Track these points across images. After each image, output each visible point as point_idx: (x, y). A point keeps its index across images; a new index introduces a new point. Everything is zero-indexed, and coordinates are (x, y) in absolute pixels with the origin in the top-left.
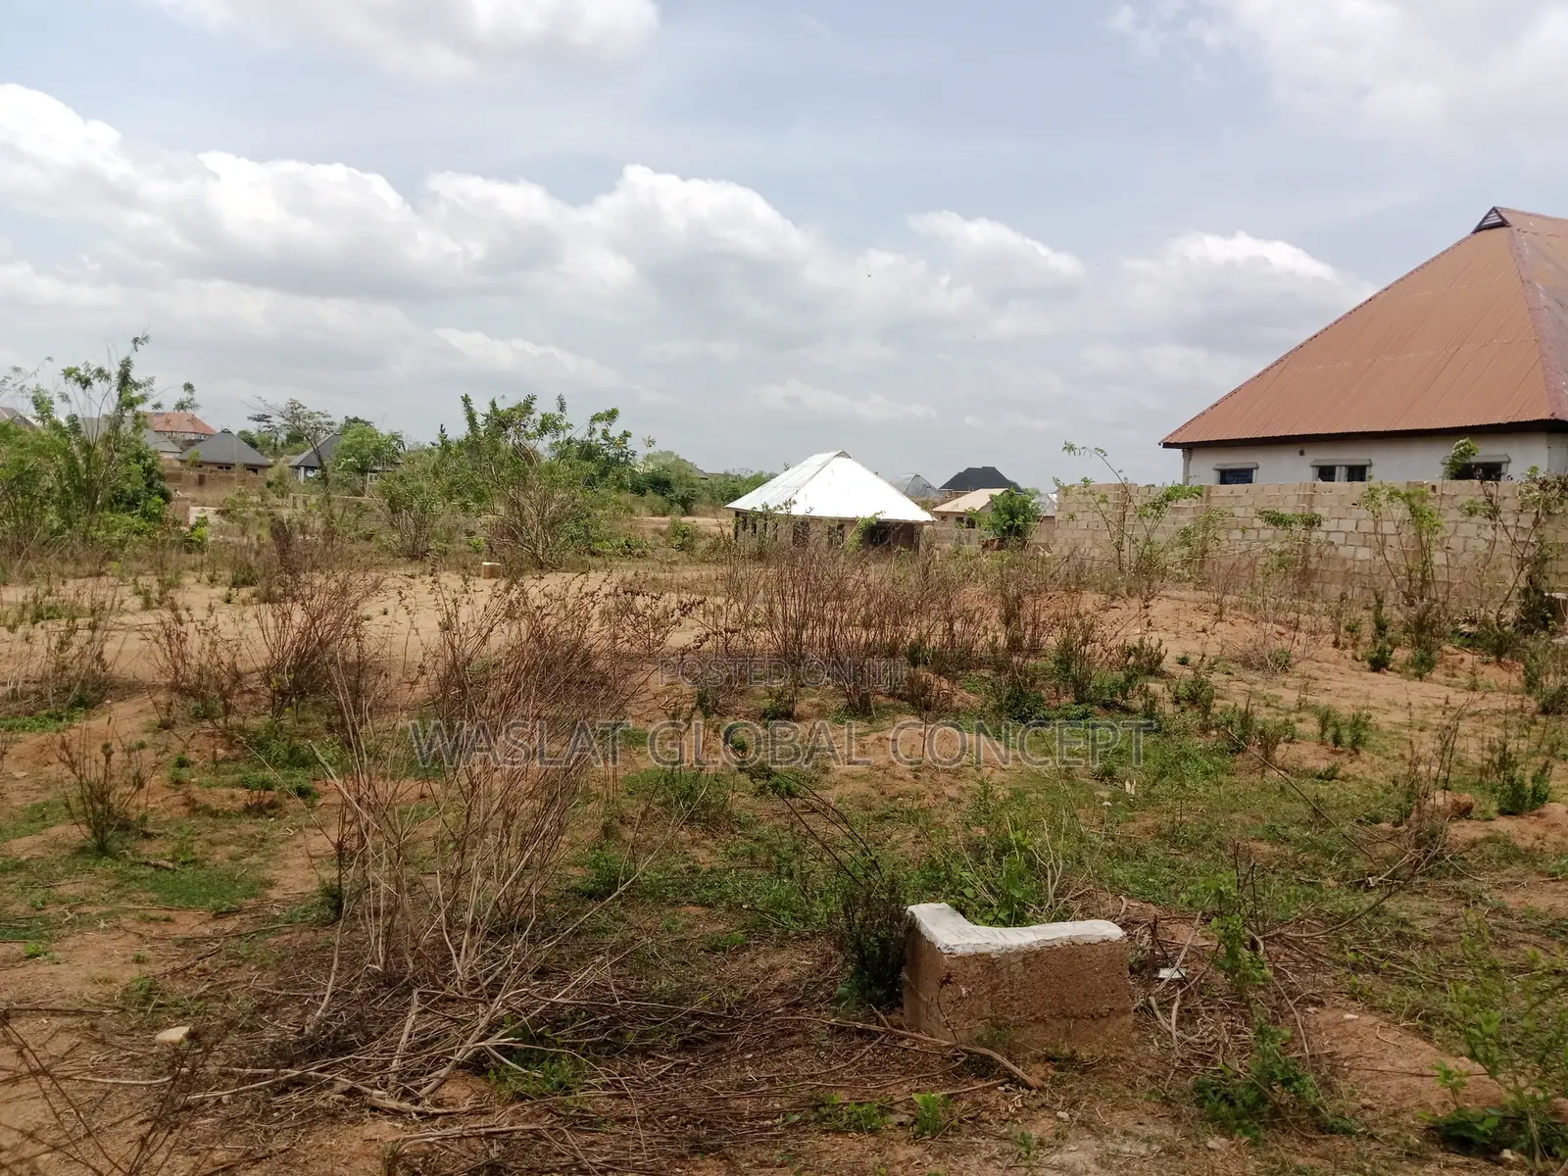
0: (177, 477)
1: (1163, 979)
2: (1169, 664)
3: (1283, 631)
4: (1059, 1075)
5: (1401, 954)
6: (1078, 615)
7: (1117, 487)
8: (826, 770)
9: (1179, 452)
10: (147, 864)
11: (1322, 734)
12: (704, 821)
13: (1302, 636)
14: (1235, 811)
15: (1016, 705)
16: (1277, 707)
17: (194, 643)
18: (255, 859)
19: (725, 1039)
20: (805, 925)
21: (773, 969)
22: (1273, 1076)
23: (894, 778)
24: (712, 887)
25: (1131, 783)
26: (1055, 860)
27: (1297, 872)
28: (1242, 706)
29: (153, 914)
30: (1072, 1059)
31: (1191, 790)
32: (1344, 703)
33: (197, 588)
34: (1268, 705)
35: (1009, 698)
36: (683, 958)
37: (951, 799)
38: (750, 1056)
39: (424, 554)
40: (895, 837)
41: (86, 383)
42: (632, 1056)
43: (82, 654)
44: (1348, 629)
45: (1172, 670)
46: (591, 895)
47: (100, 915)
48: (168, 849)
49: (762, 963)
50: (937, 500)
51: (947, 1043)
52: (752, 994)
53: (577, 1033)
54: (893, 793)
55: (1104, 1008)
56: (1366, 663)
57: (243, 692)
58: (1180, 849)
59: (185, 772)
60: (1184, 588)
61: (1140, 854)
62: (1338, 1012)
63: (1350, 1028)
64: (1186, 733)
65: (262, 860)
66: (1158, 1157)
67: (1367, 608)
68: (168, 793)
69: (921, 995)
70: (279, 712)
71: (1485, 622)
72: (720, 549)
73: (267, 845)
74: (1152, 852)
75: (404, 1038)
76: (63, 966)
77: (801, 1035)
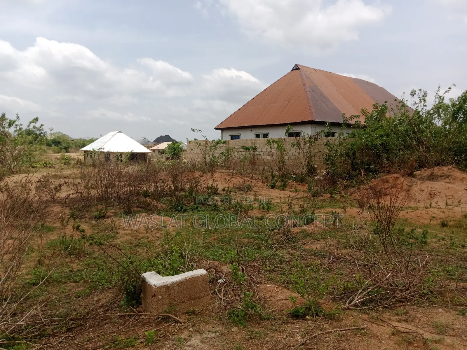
1: (219, 283)
2: (220, 191)
3: (249, 179)
4: (189, 317)
5: (281, 266)
6: (194, 179)
7: (204, 141)
8: (117, 233)
9: (220, 131)
11: (260, 207)
12: (75, 254)
13: (254, 181)
14: (238, 231)
15: (177, 207)
20: (110, 284)
21: (99, 300)
22: (248, 307)
23: (140, 233)
24: (78, 276)
26: (188, 252)
27: (254, 246)
30: (193, 312)
35: (175, 205)
37: (158, 237)
38: (91, 329)
40: (140, 252)
44: (265, 178)
45: (220, 193)
49: (96, 298)
50: (152, 146)
51: (156, 314)
52: (92, 309)
54: (139, 238)
55: (202, 295)
56: (270, 187)
58: (224, 243)
60: (223, 169)
61: (213, 246)
62: (265, 285)
63: (268, 289)
64: (225, 210)
66: (218, 337)
67: (269, 172)
69: (147, 300)
71: (298, 173)
72: (79, 163)
74: (216, 245)
77: (109, 320)
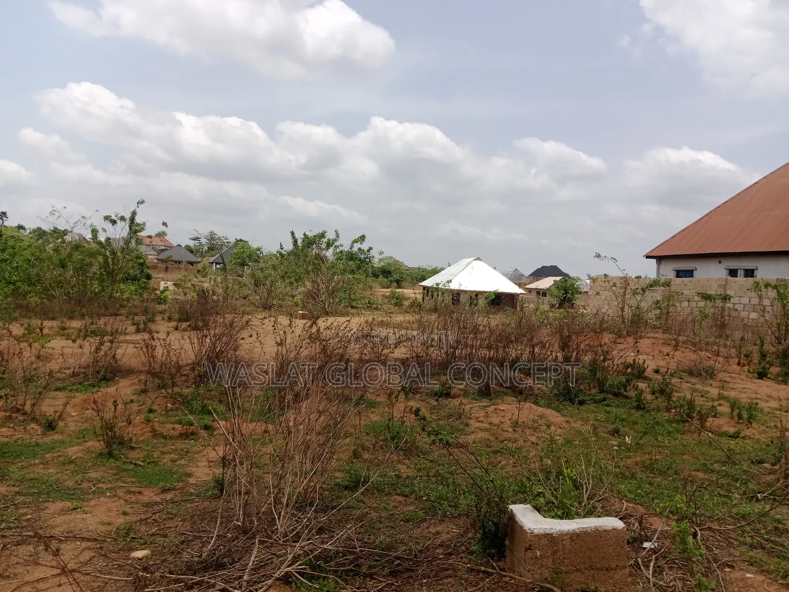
0: (155, 267)
1: (645, 548)
2: (649, 373)
3: (710, 356)
5: (777, 539)
6: (601, 345)
7: (621, 278)
8: (467, 425)
9: (654, 260)
10: (131, 462)
11: (732, 413)
12: (404, 450)
13: (721, 359)
14: (685, 454)
15: (568, 393)
16: (707, 397)
17: (159, 352)
18: (183, 462)
19: (413, 571)
20: (455, 510)
21: (438, 533)
23: (503, 430)
24: (408, 486)
25: (629, 437)
26: (588, 480)
27: (718, 489)
28: (688, 397)
29: (132, 489)
31: (660, 442)
32: (743, 395)
33: (162, 322)
34: (702, 396)
35: (563, 389)
36: (392, 524)
37: (533, 443)
38: (425, 581)
39: (270, 307)
40: (503, 463)
41: (114, 222)
42: (365, 578)
43: (106, 354)
44: (745, 356)
45: (651, 376)
46: (346, 488)
47: (107, 489)
48: (142, 455)
49: (433, 530)
50: (526, 282)
51: (529, 581)
52: (427, 546)
53: (337, 564)
54: (502, 438)
55: (613, 565)
56: (756, 374)
57: (181, 376)
58: (655, 474)
59: (152, 415)
60: (657, 332)
61: (633, 476)
62: (742, 573)
63: (749, 581)
64: (659, 411)
65: (186, 463)
67: (755, 344)
68: (143, 426)
69: (515, 553)
70: (198, 387)
72: (416, 306)
73: (189, 455)
74: (640, 475)
75: (251, 563)
76: (89, 515)
77: (452, 571)
